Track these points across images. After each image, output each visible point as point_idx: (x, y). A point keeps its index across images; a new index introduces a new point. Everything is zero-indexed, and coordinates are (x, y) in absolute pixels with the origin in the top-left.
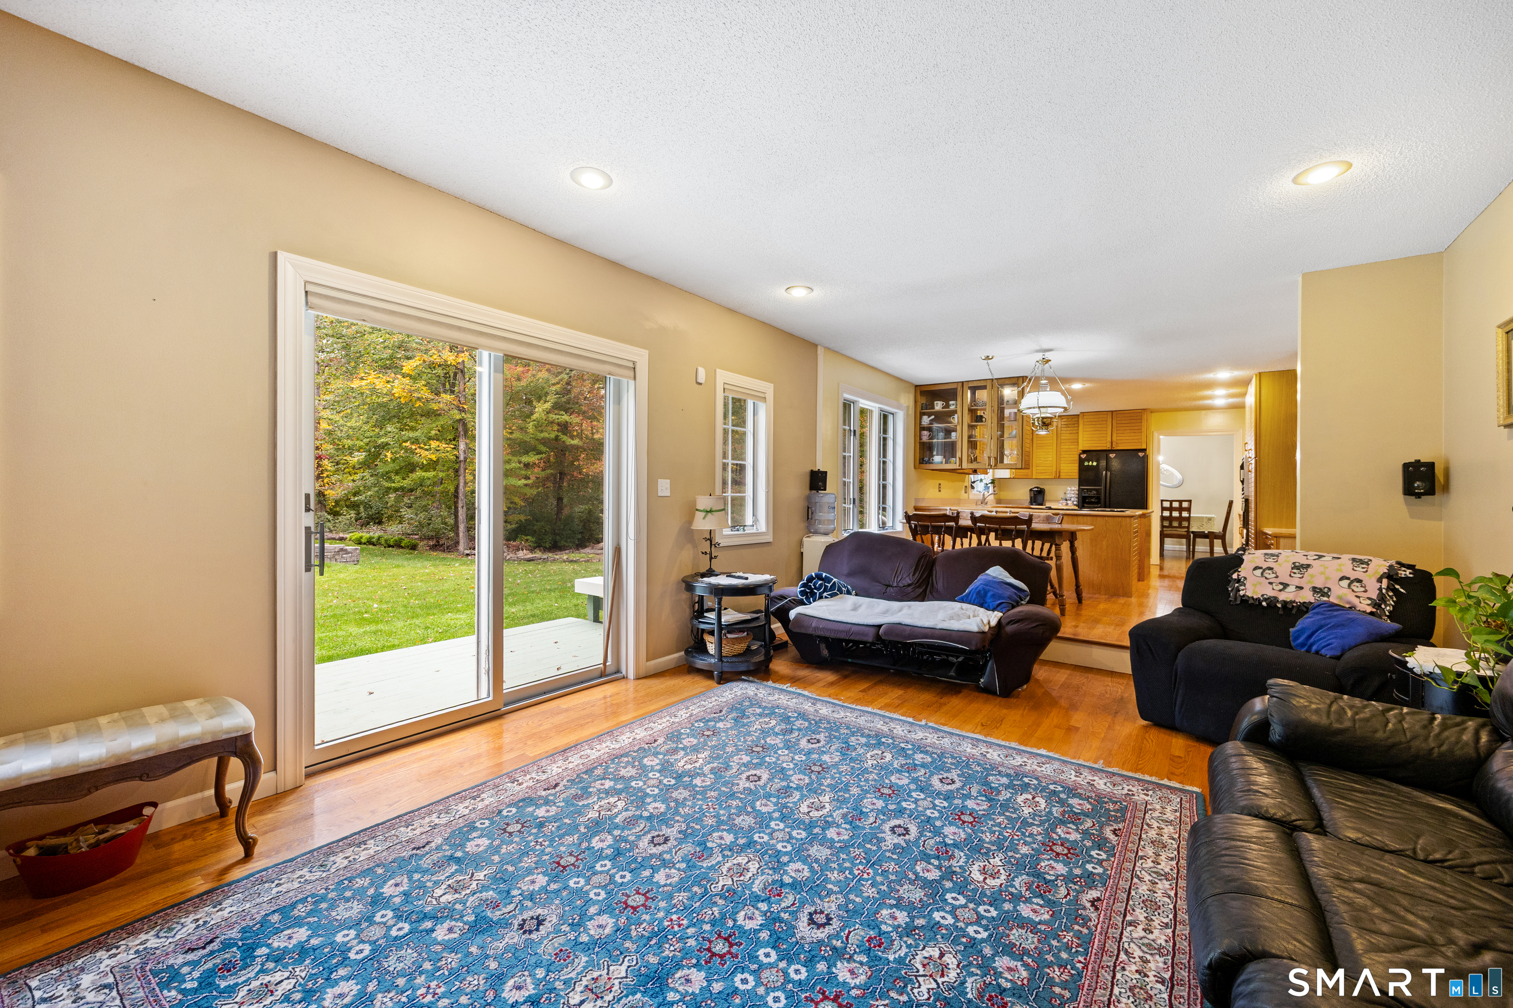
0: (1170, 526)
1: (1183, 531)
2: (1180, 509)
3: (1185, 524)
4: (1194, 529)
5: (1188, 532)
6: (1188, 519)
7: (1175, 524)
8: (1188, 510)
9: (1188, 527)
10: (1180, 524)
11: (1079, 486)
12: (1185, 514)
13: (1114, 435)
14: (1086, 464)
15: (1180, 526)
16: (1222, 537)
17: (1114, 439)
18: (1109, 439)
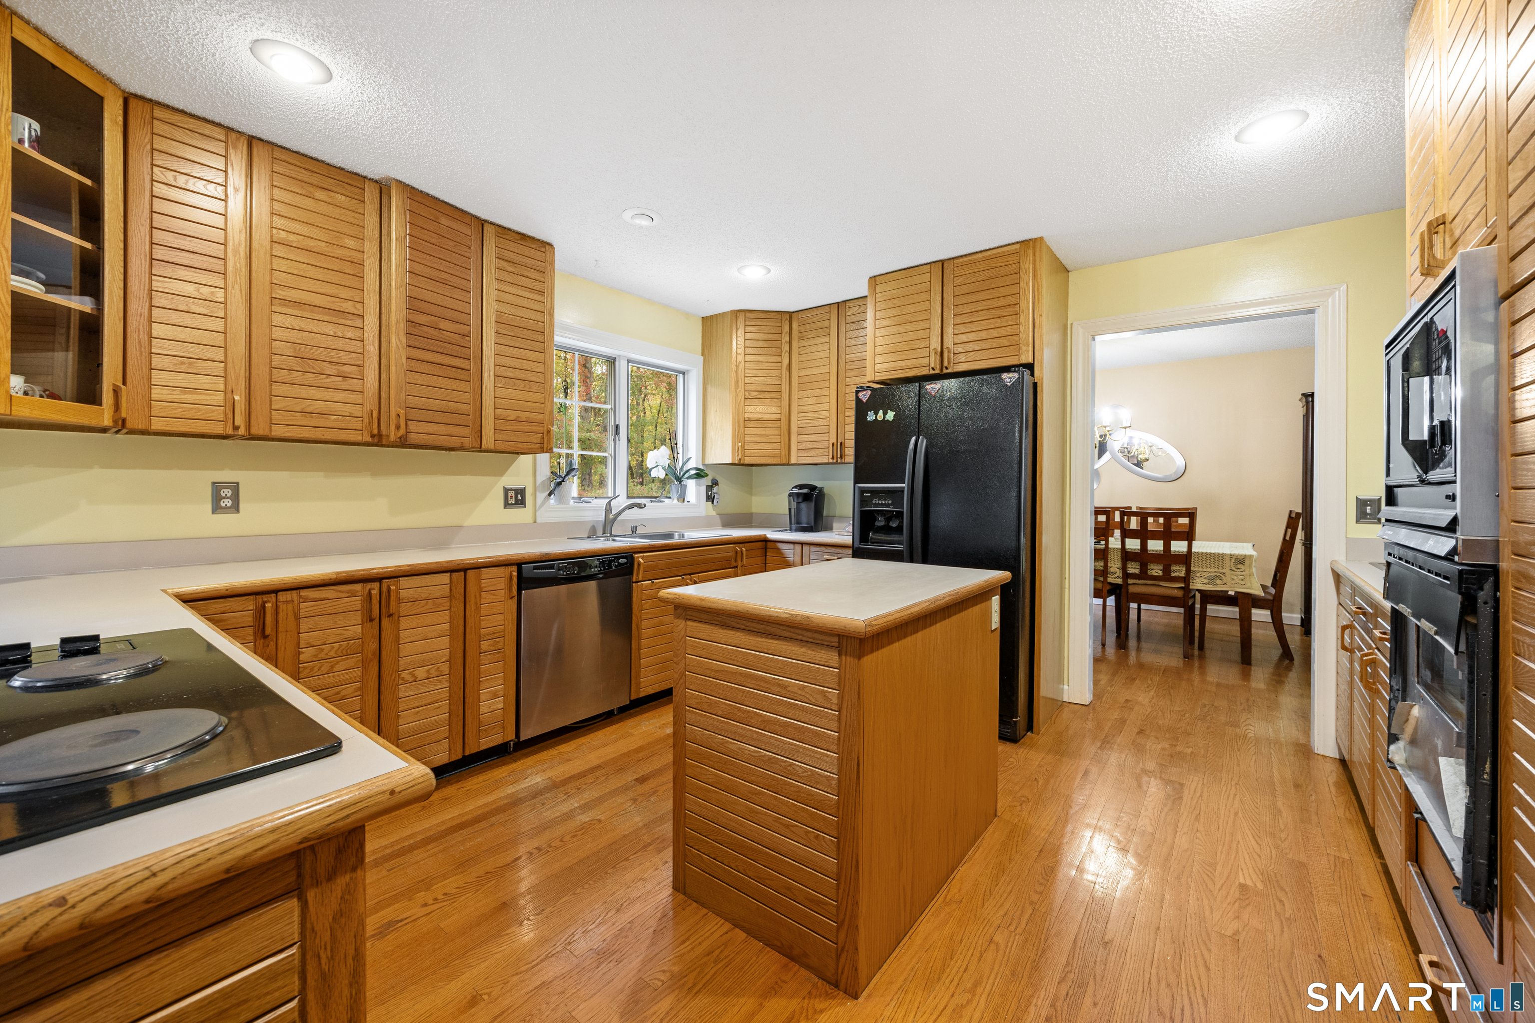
0: (1143, 574)
1: (1172, 589)
2: (1167, 535)
3: (1179, 571)
4: (1199, 584)
5: (1186, 589)
6: (1186, 559)
7: (1156, 570)
8: (1189, 535)
9: (1186, 579)
10: (1167, 570)
11: (857, 481)
12: (1178, 546)
13: (949, 330)
14: (871, 417)
15: (1167, 576)
16: (1274, 604)
17: (949, 342)
18: (935, 344)
